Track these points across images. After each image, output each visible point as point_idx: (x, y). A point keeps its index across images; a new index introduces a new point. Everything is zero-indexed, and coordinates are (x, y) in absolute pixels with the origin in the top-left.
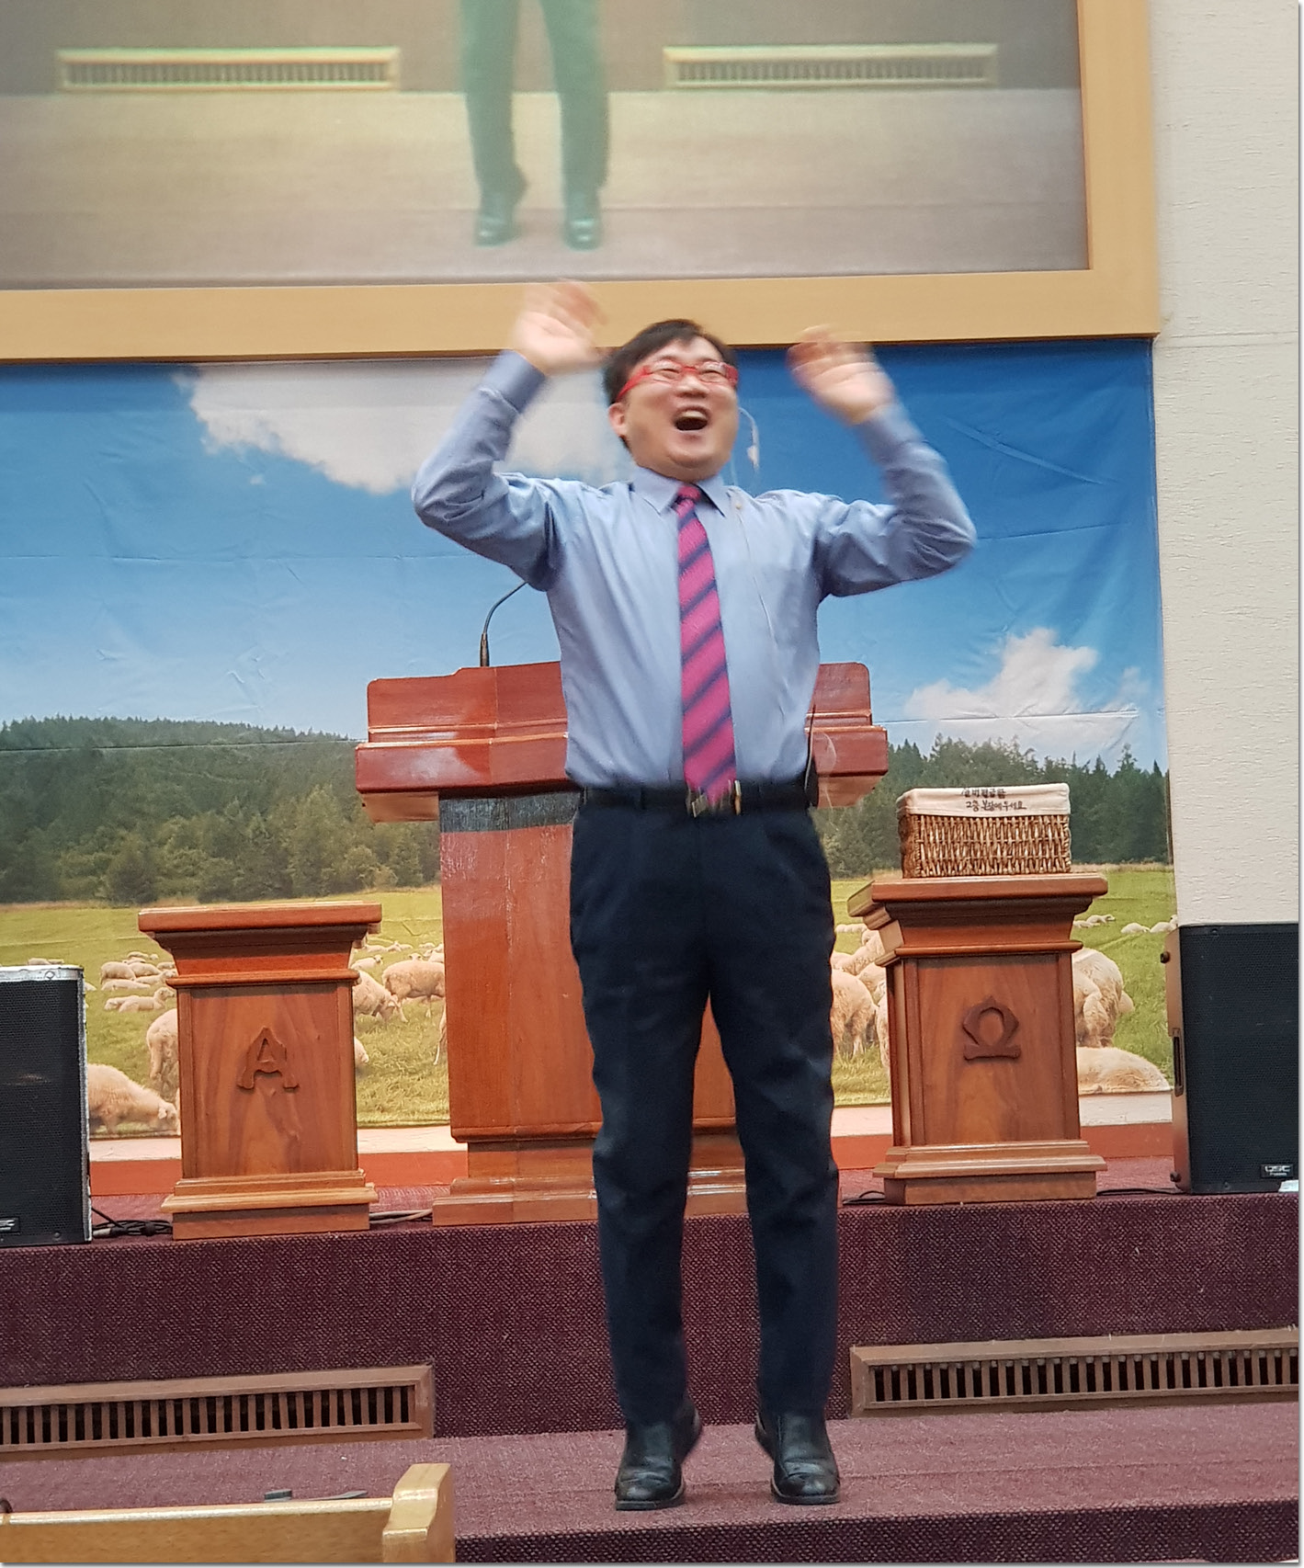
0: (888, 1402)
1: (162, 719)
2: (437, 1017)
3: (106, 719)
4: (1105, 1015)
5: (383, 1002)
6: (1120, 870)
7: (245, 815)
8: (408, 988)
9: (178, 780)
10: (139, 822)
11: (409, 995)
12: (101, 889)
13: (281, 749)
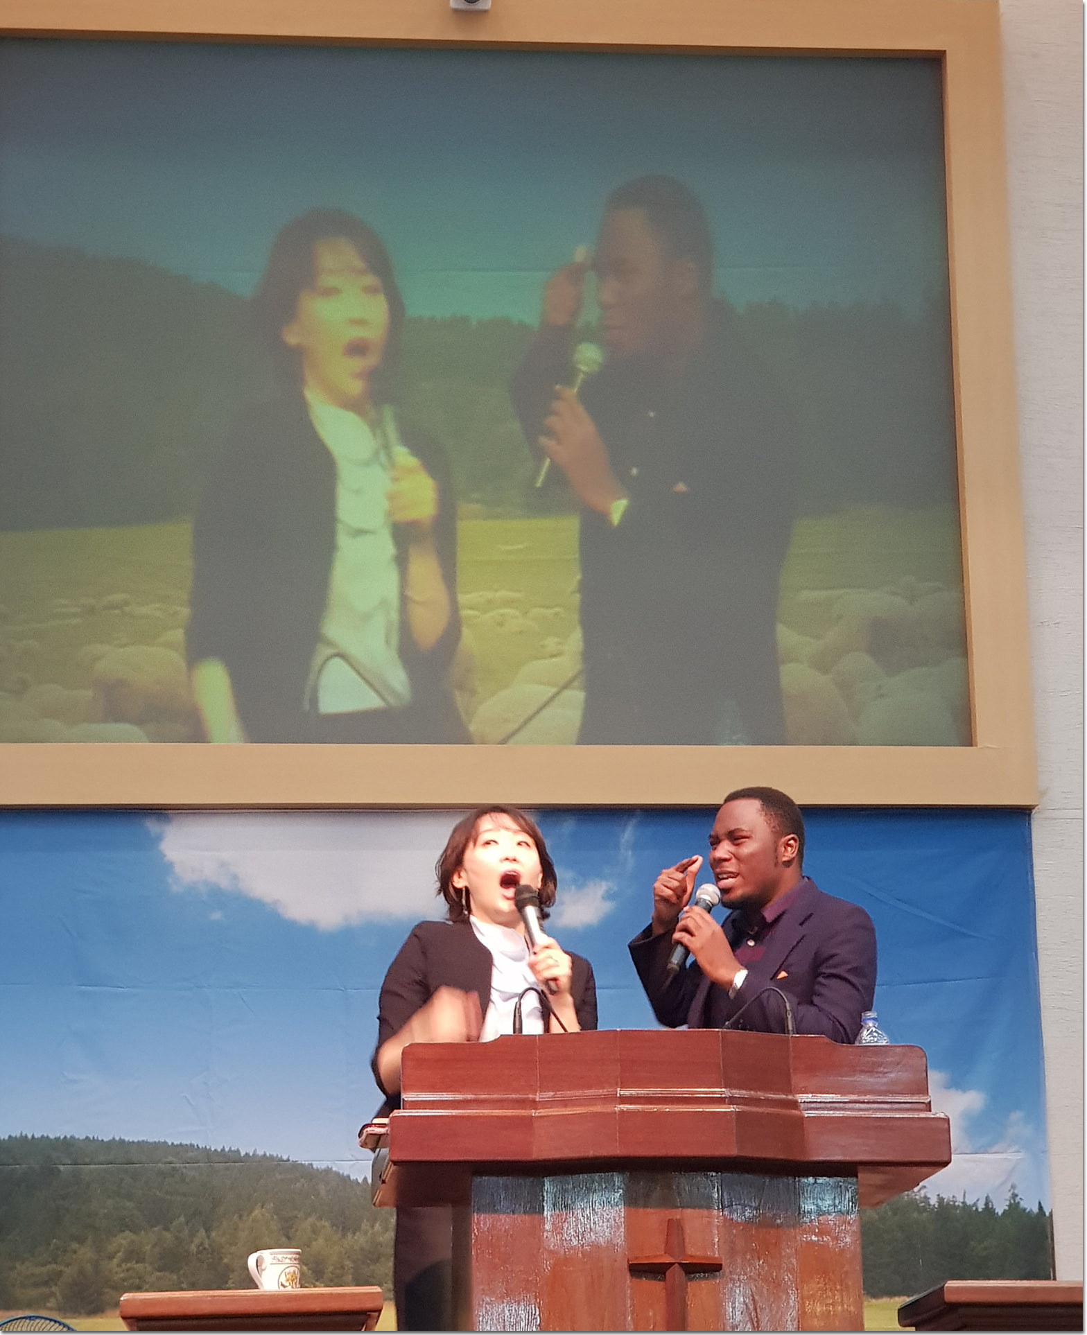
1: (117, 1138)
3: (65, 1137)
7: (190, 1231)
9: (129, 1197)
10: (91, 1237)
12: (52, 1299)
13: (227, 1169)
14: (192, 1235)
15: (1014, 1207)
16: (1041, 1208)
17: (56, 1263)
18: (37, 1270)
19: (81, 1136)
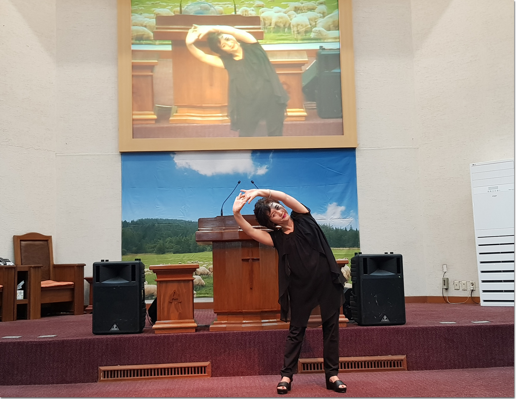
0: (306, 371)
1: (167, 219)
4: (347, 277)
5: (208, 273)
7: (182, 237)
9: (170, 230)
10: (162, 238)
12: (155, 251)
13: (189, 224)
14: (183, 238)
15: (351, 229)
16: (357, 229)
17: (155, 243)
18: (151, 245)
19: (160, 218)
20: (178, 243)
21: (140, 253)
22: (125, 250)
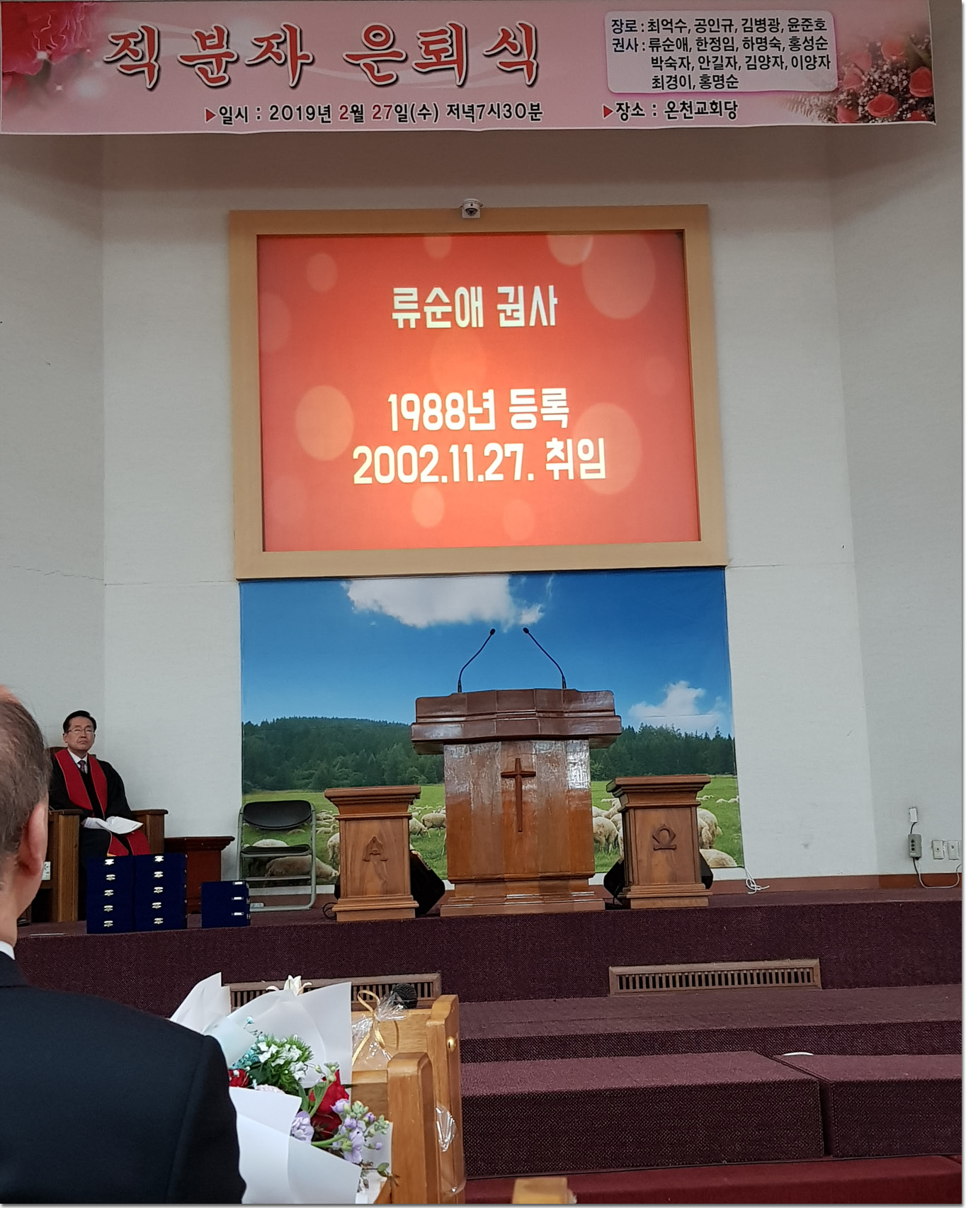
0: (625, 990)
1: (335, 717)
2: (443, 835)
3: (313, 717)
4: (710, 836)
5: (421, 829)
6: (715, 777)
7: (367, 755)
8: (431, 824)
9: (341, 741)
10: (326, 758)
11: (432, 827)
12: (310, 785)
13: (382, 729)
14: (368, 757)
15: (718, 736)
16: (729, 737)
17: (310, 768)
19: (320, 717)
20: (358, 768)
21: (279, 790)
22: (249, 783)
